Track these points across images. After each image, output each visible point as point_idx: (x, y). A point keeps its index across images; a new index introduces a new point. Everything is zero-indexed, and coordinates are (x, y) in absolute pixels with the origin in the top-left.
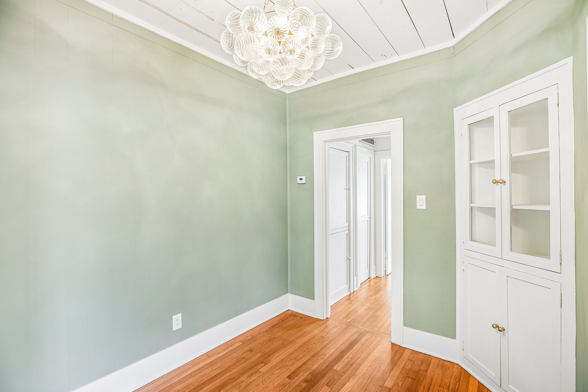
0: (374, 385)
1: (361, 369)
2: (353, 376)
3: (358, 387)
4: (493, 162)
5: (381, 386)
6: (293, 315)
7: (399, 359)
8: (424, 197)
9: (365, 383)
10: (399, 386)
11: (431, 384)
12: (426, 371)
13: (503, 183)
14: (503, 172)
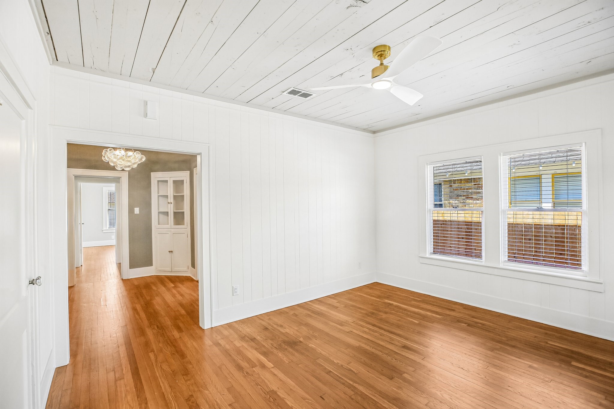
4: (167, 196)
8: (138, 208)
13: (171, 203)
14: (171, 199)
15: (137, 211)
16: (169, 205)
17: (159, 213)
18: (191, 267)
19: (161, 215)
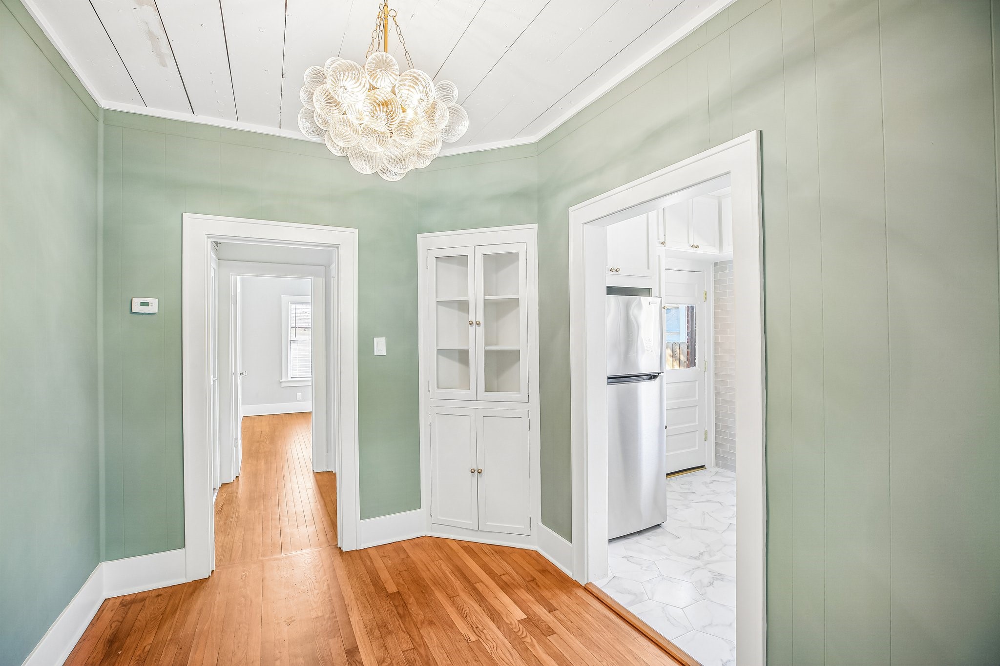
0: (380, 600)
1: (347, 596)
2: (348, 608)
3: (367, 613)
4: (466, 303)
5: (387, 596)
6: (128, 603)
7: (372, 562)
8: (383, 340)
9: (368, 605)
10: (403, 585)
11: (425, 565)
12: (409, 557)
13: (478, 324)
14: (477, 313)
15: (380, 346)
16: (472, 329)
17: (440, 352)
18: (540, 523)
19: (443, 360)
